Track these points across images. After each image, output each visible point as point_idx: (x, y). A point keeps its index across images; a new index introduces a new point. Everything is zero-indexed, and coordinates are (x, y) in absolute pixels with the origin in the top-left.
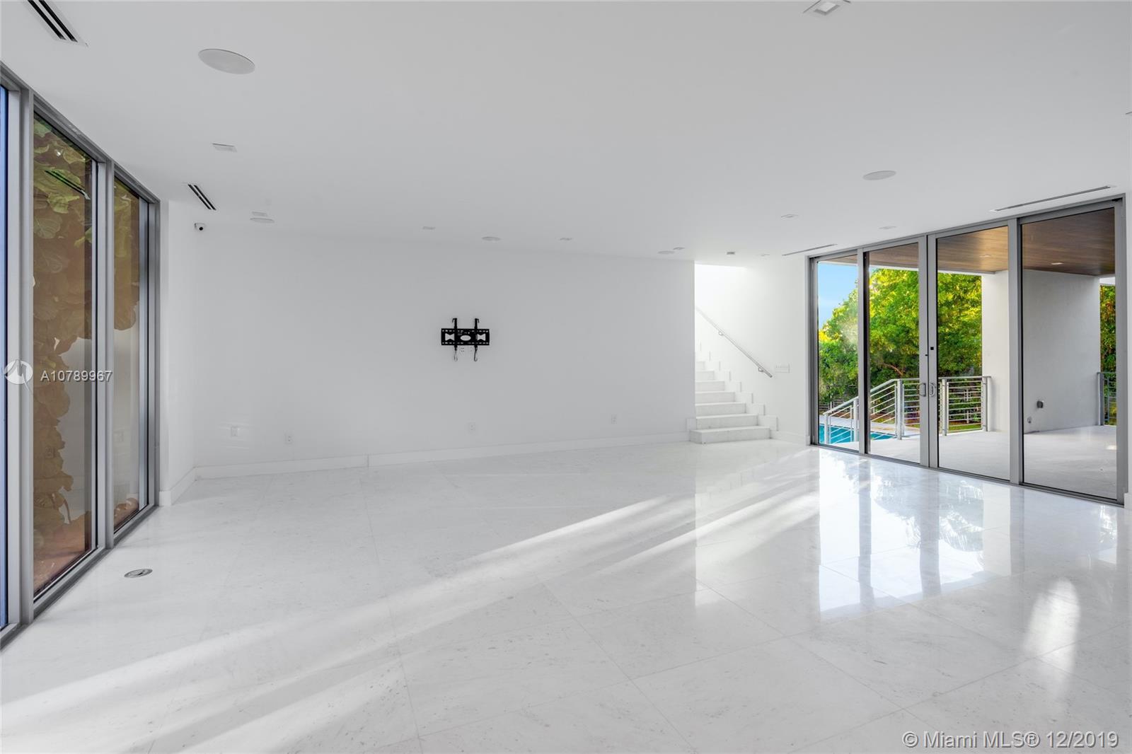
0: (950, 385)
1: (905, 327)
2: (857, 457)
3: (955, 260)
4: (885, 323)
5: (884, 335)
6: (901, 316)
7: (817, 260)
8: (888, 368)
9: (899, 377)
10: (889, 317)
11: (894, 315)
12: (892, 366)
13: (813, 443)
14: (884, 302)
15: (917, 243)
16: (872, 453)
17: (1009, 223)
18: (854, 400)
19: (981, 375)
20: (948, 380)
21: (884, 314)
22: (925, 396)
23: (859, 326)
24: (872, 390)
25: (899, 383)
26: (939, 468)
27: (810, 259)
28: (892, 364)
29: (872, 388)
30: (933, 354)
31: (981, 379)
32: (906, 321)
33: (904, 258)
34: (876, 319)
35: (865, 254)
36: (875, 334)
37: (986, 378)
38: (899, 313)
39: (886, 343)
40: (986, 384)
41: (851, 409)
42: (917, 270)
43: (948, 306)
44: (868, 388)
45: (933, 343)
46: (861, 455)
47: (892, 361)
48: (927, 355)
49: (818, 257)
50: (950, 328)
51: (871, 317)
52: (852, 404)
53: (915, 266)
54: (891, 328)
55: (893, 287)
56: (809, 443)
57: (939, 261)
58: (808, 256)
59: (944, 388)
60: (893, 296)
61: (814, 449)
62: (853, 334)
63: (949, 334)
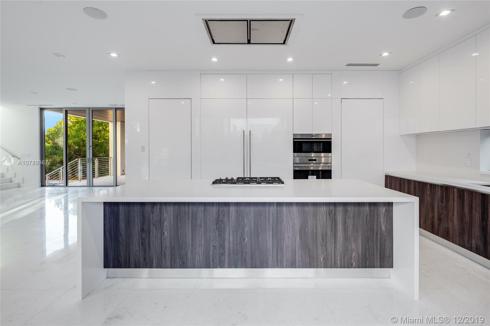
0: (99, 160)
1: (83, 139)
2: (63, 188)
3: (99, 116)
4: (74, 137)
5: (73, 142)
6: (81, 135)
7: (44, 109)
8: (75, 156)
9: (79, 158)
10: (76, 135)
11: (78, 134)
12: (77, 156)
13: (42, 186)
14: (74, 128)
15: (86, 110)
16: (69, 185)
17: (113, 109)
18: (61, 168)
19: (109, 157)
20: (98, 159)
21: (73, 133)
22: (88, 162)
23: (64, 138)
24: (69, 164)
25: (80, 160)
26: (93, 186)
27: (41, 109)
28: (77, 155)
29: (69, 163)
30: (91, 148)
31: (109, 158)
32: (83, 136)
33: (81, 113)
34: (70, 135)
35: (66, 111)
36: (70, 142)
37: (111, 158)
38: (80, 133)
39: (74, 146)
40: (110, 160)
41: (59, 172)
42: (86, 118)
43: (100, 132)
44: (68, 162)
45: (91, 145)
46: (64, 187)
47: (77, 153)
48: (89, 149)
49: (45, 109)
50: (101, 141)
51: (68, 134)
52: (60, 170)
53: (85, 117)
54: (77, 139)
55: (77, 122)
56: (40, 186)
57: (93, 116)
58: (40, 108)
59: (96, 161)
60: (77, 126)
61: (43, 188)
62: (61, 141)
63: (100, 143)
